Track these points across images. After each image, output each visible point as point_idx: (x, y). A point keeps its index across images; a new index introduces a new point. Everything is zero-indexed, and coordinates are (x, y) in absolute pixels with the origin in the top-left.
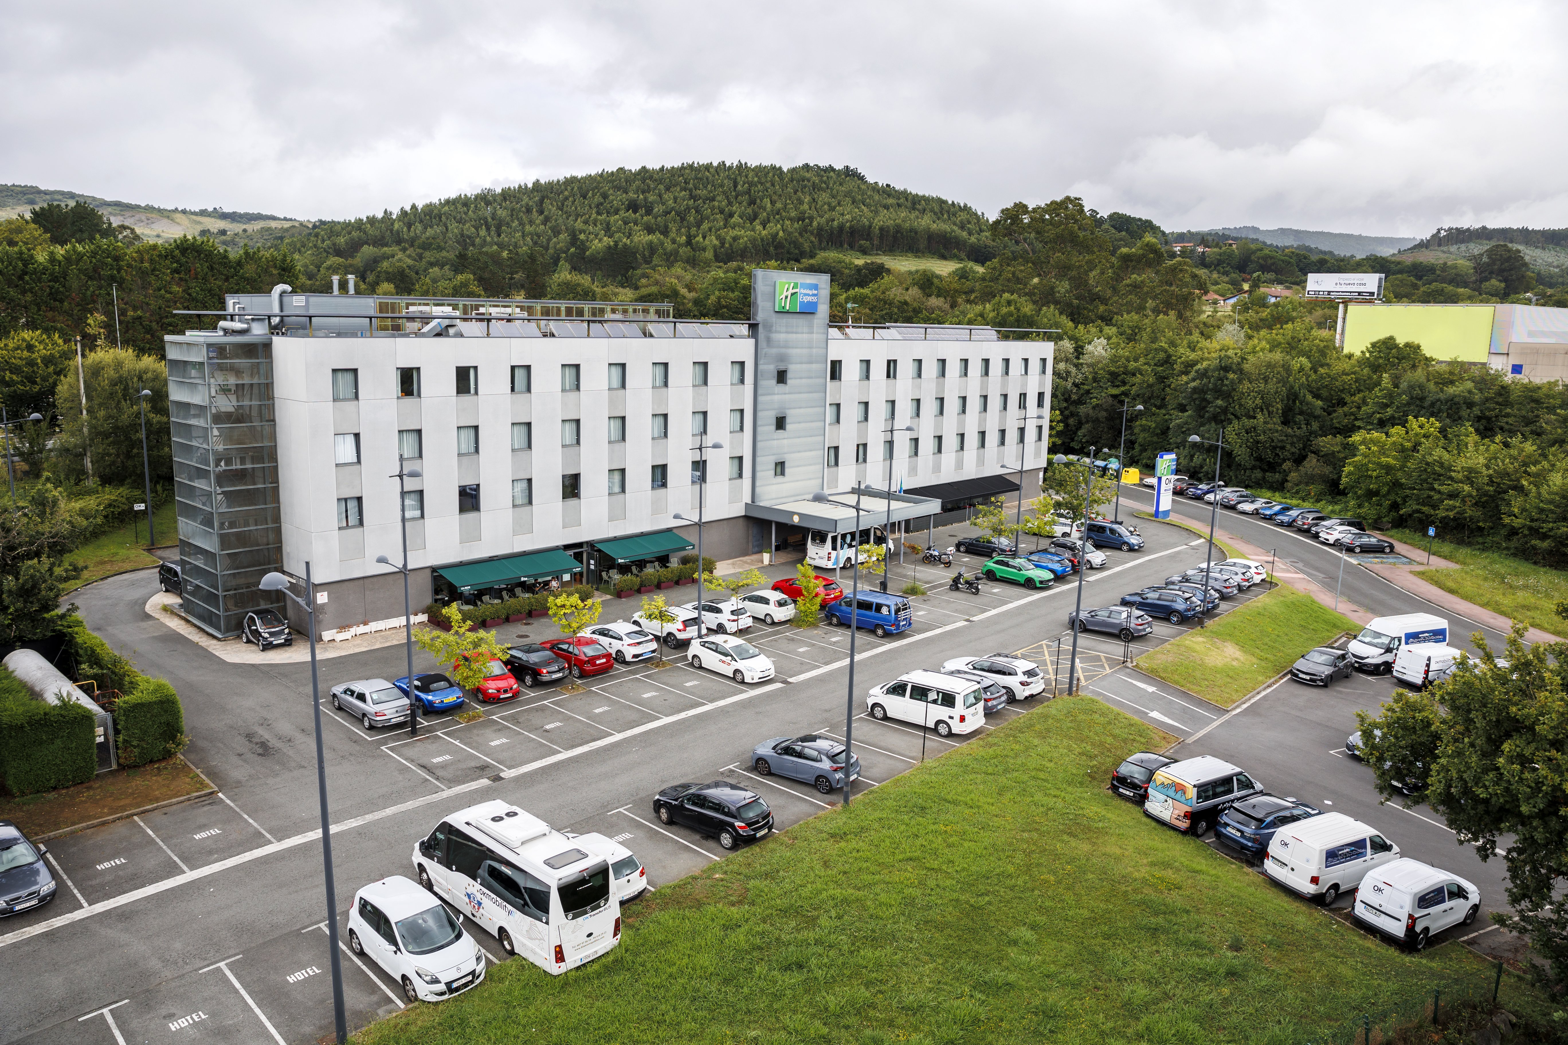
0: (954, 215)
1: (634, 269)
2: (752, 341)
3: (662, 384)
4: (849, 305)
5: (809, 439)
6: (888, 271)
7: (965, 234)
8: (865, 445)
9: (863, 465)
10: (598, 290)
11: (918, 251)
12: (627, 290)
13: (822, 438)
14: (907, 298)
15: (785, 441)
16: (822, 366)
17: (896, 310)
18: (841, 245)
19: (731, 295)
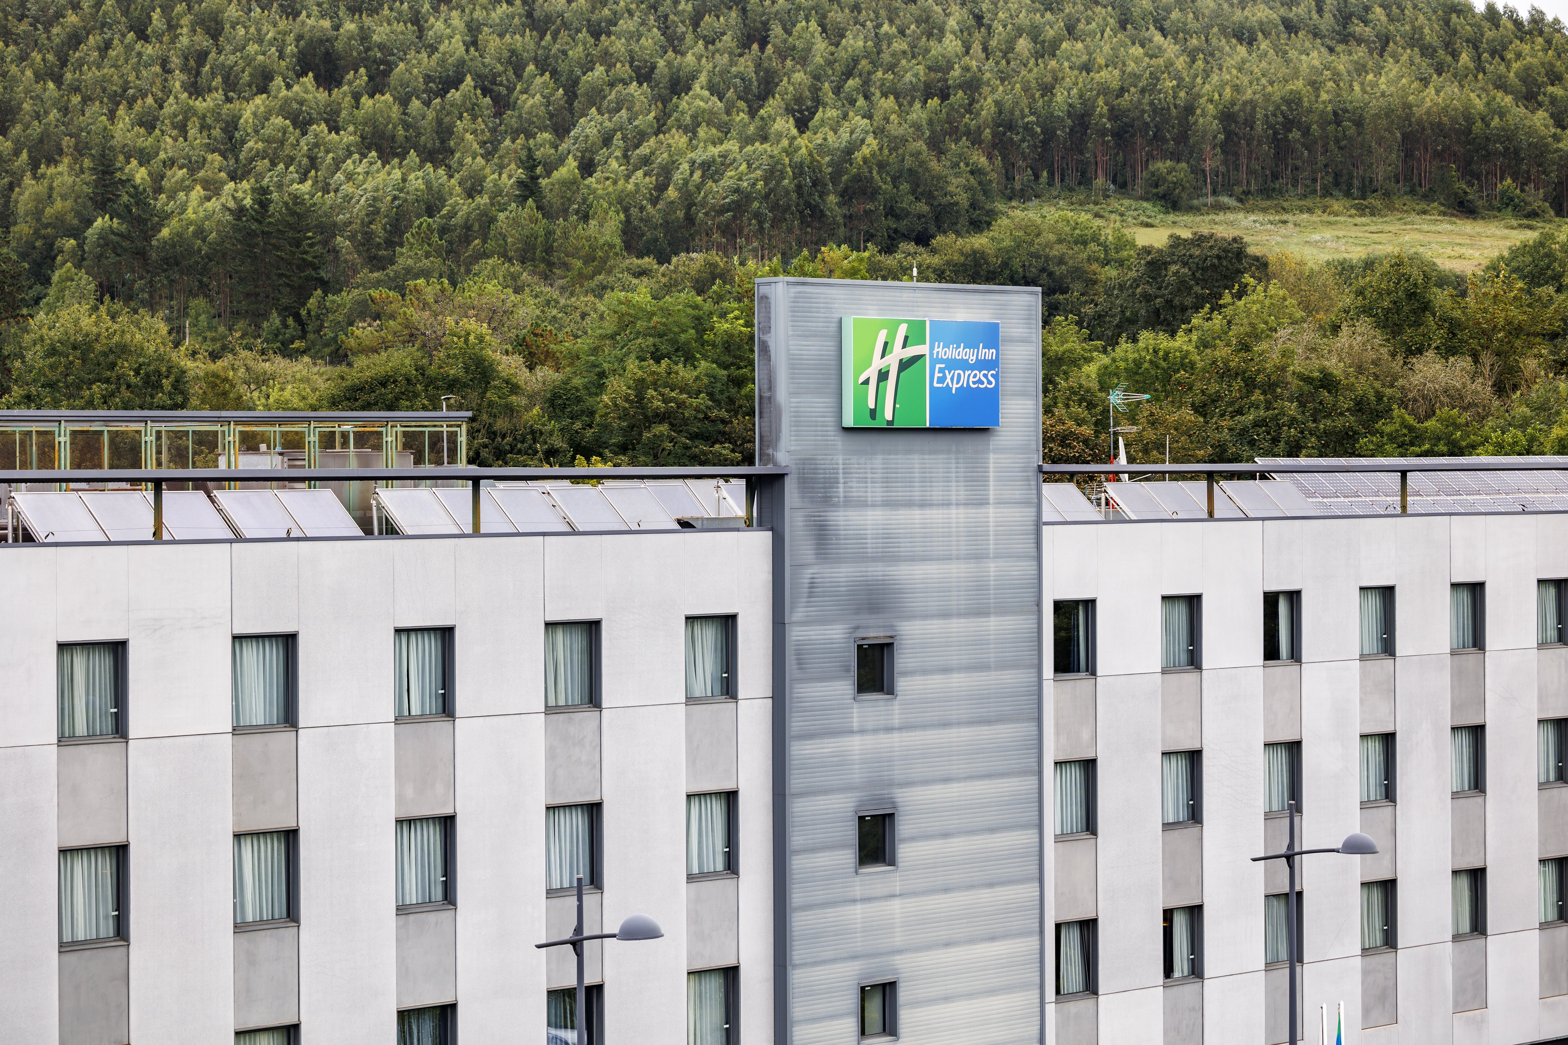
0: (1498, 52)
1: (327, 287)
2: (762, 539)
3: (433, 705)
4: (1116, 398)
5: (985, 896)
6: (1261, 266)
7: (1540, 119)
8: (1195, 912)
9: (1190, 989)
10: (196, 367)
11: (1367, 189)
12: (302, 367)
13: (1032, 889)
14: (1335, 366)
15: (896, 906)
16: (1025, 623)
17: (1292, 409)
18: (1085, 180)
19: (684, 373)
